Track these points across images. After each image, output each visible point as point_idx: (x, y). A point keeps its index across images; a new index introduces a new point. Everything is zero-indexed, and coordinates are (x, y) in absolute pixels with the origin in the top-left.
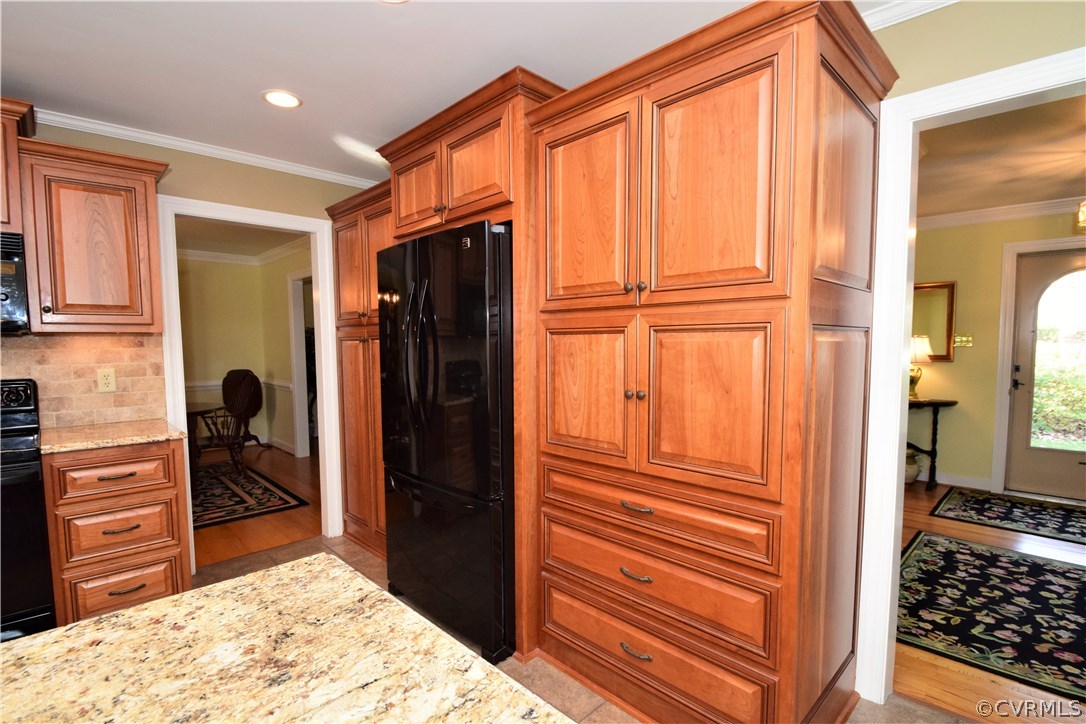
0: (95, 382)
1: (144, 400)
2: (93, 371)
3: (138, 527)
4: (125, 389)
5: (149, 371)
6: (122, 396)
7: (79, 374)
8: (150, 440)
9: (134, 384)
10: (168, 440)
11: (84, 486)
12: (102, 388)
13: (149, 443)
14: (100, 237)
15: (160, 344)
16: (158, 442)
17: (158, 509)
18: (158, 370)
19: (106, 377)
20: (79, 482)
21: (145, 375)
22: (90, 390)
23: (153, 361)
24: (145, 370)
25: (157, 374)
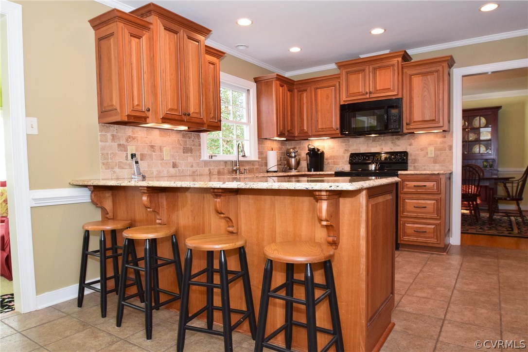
0: (427, 153)
1: (444, 161)
2: (427, 148)
3: (425, 207)
4: (437, 156)
5: (447, 149)
6: (436, 159)
7: (422, 150)
8: (432, 173)
9: (441, 154)
10: (438, 174)
11: (409, 188)
12: (429, 155)
13: (431, 174)
14: (426, 93)
15: (452, 136)
16: (435, 174)
17: (433, 202)
18: (451, 148)
19: (431, 151)
20: (408, 186)
21: (445, 150)
22: (425, 156)
23: (449, 144)
24: (446, 148)
25: (450, 150)
